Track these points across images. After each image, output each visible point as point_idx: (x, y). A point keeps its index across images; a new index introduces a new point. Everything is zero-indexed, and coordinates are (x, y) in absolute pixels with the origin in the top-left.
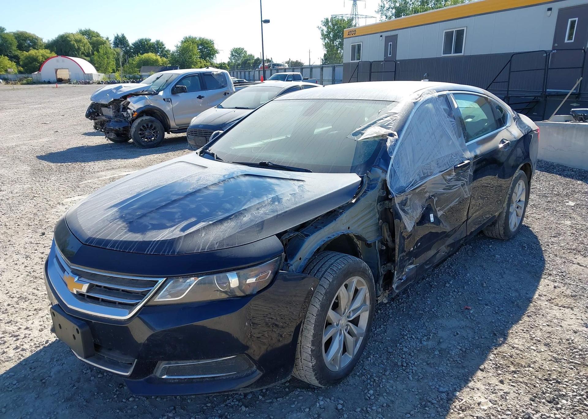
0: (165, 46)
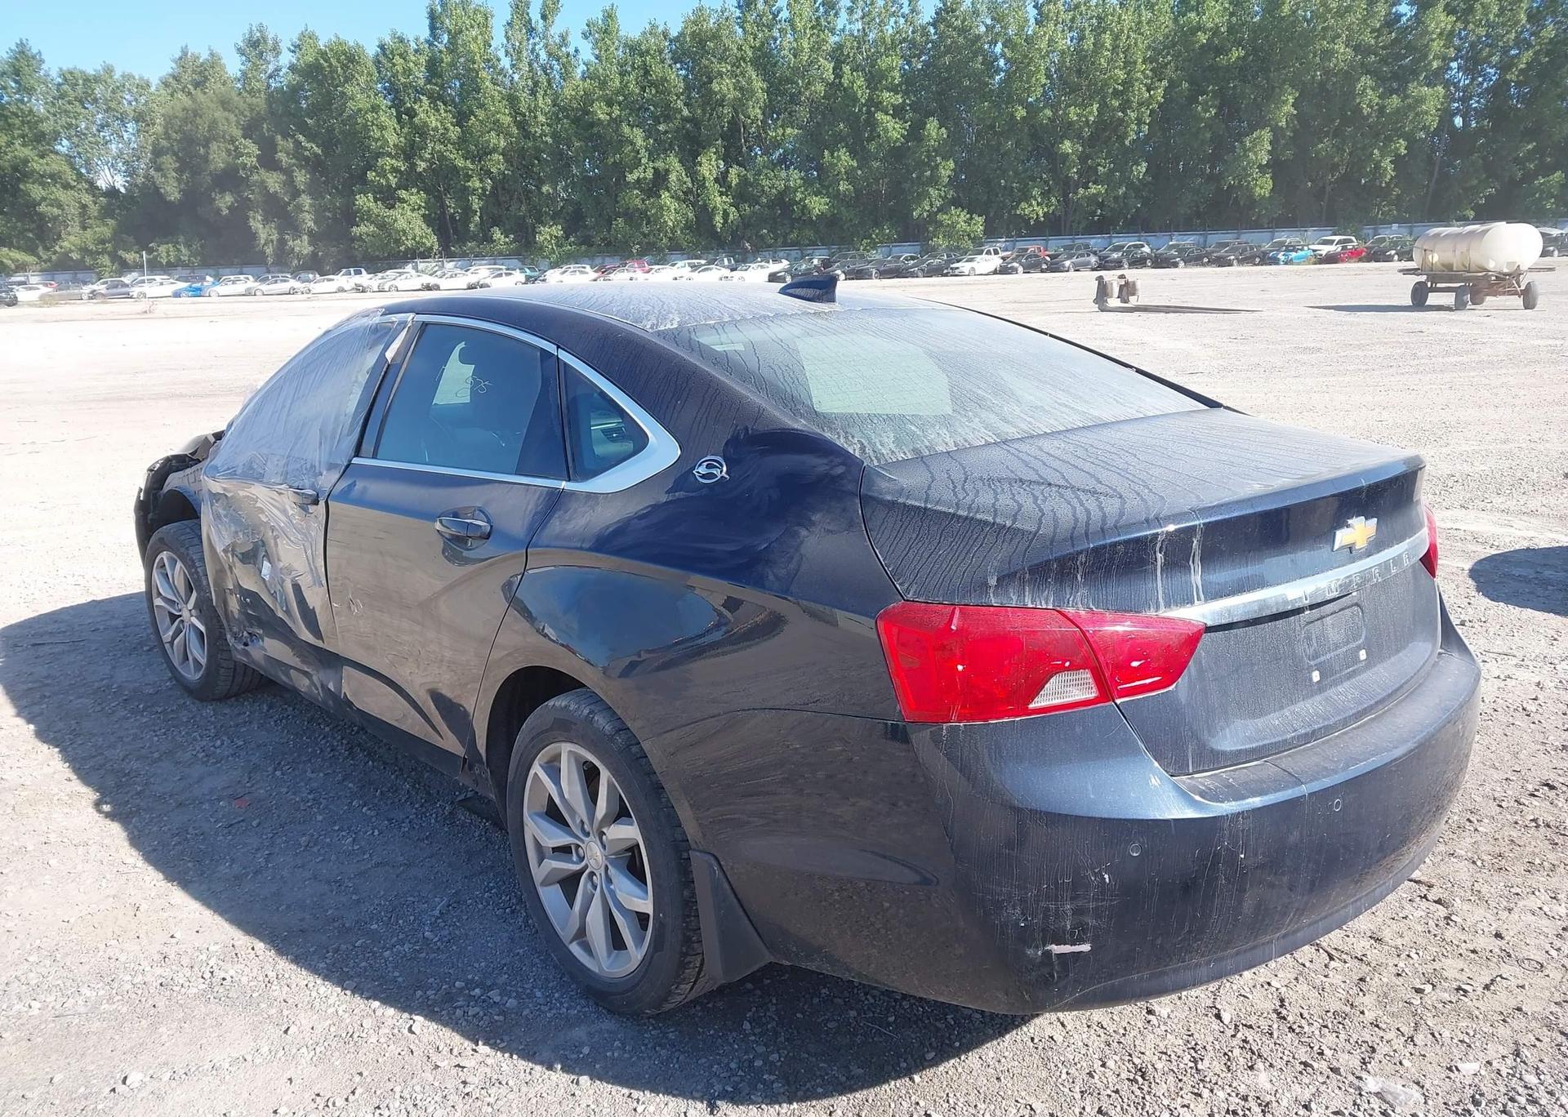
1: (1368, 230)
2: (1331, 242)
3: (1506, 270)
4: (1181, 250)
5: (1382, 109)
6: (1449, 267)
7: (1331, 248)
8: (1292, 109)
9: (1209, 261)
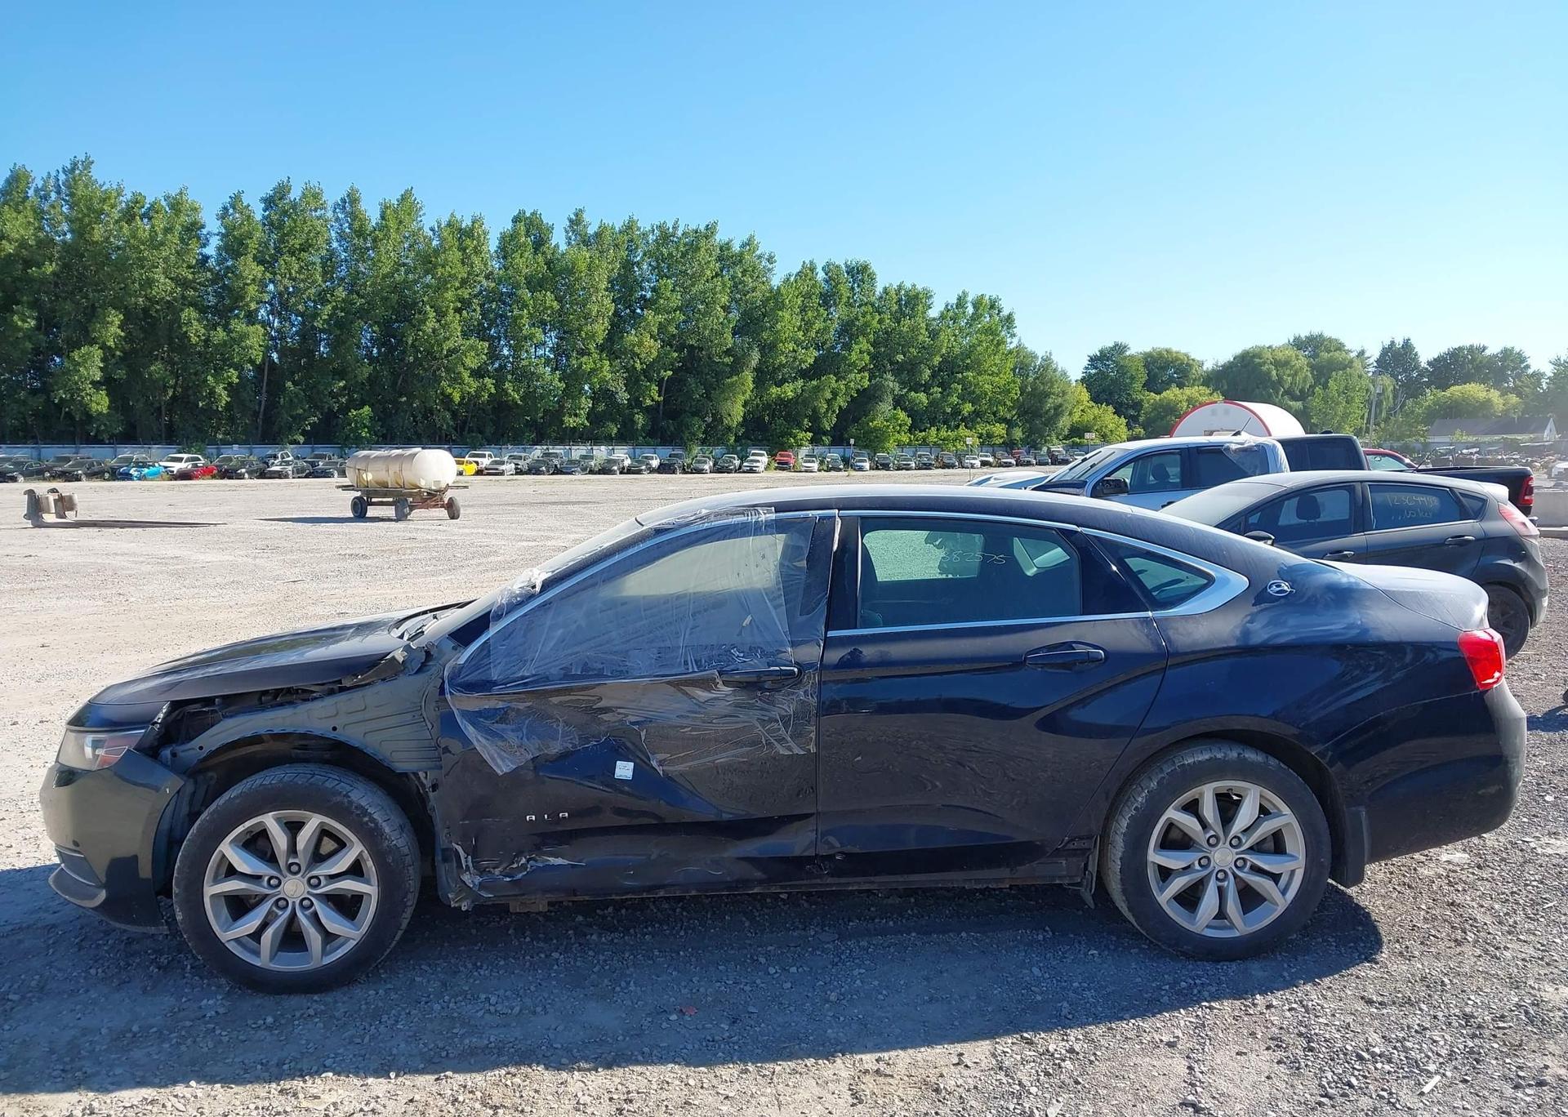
0: (1529, 362)
1: (212, 450)
2: (180, 460)
3: (433, 488)
4: (18, 464)
5: (207, 341)
6: (385, 485)
7: (182, 466)
8: (119, 331)
9: (51, 476)
